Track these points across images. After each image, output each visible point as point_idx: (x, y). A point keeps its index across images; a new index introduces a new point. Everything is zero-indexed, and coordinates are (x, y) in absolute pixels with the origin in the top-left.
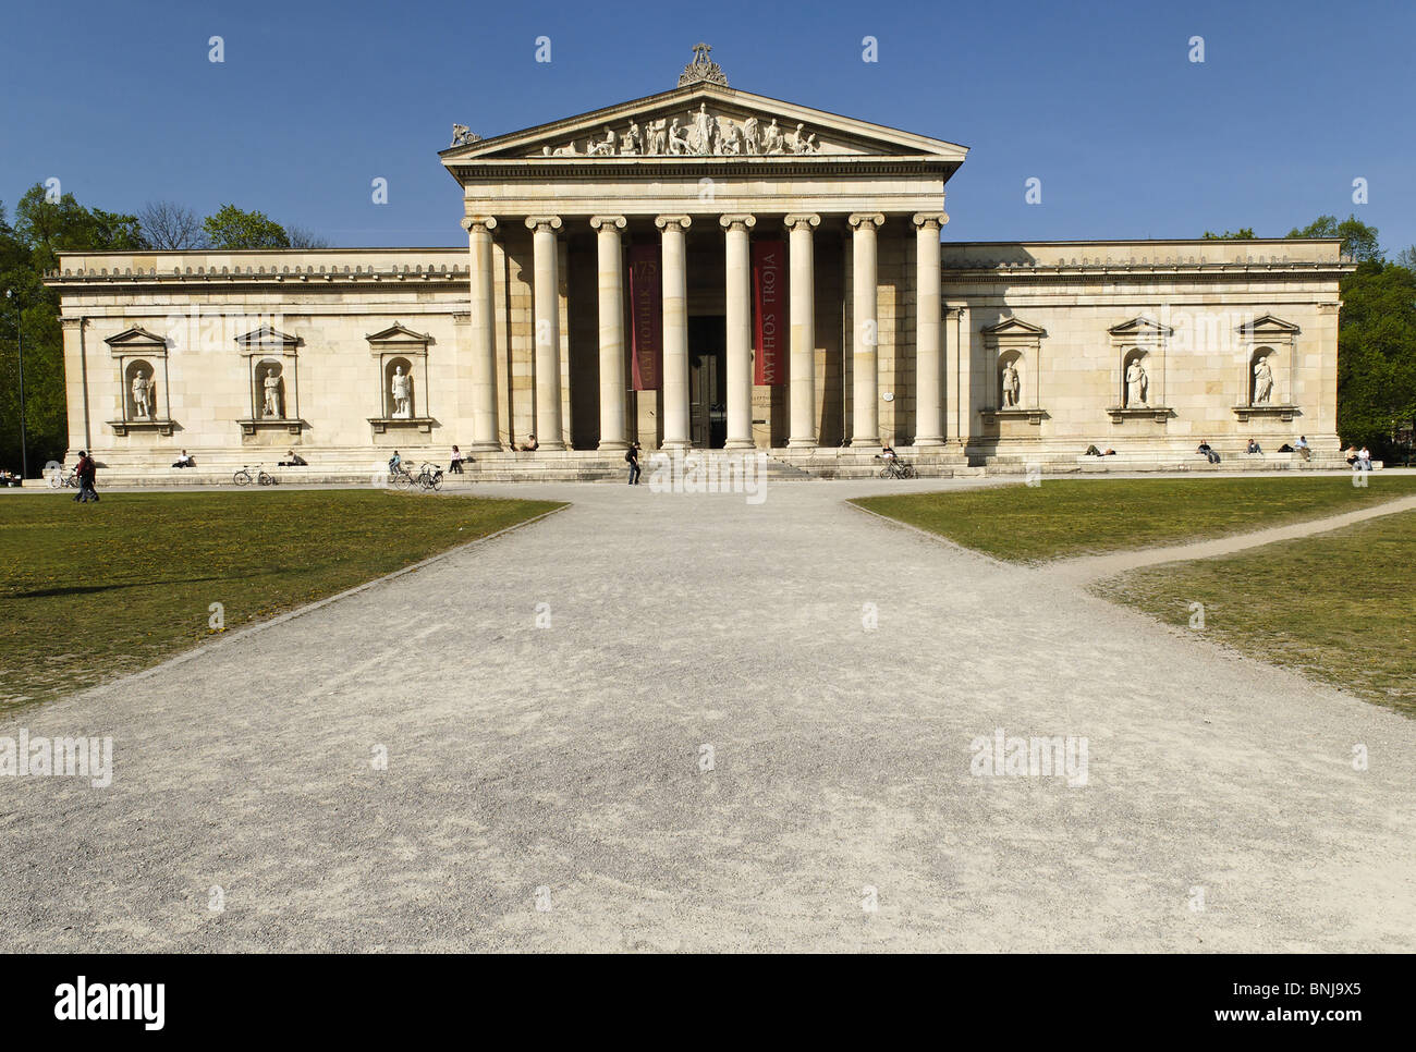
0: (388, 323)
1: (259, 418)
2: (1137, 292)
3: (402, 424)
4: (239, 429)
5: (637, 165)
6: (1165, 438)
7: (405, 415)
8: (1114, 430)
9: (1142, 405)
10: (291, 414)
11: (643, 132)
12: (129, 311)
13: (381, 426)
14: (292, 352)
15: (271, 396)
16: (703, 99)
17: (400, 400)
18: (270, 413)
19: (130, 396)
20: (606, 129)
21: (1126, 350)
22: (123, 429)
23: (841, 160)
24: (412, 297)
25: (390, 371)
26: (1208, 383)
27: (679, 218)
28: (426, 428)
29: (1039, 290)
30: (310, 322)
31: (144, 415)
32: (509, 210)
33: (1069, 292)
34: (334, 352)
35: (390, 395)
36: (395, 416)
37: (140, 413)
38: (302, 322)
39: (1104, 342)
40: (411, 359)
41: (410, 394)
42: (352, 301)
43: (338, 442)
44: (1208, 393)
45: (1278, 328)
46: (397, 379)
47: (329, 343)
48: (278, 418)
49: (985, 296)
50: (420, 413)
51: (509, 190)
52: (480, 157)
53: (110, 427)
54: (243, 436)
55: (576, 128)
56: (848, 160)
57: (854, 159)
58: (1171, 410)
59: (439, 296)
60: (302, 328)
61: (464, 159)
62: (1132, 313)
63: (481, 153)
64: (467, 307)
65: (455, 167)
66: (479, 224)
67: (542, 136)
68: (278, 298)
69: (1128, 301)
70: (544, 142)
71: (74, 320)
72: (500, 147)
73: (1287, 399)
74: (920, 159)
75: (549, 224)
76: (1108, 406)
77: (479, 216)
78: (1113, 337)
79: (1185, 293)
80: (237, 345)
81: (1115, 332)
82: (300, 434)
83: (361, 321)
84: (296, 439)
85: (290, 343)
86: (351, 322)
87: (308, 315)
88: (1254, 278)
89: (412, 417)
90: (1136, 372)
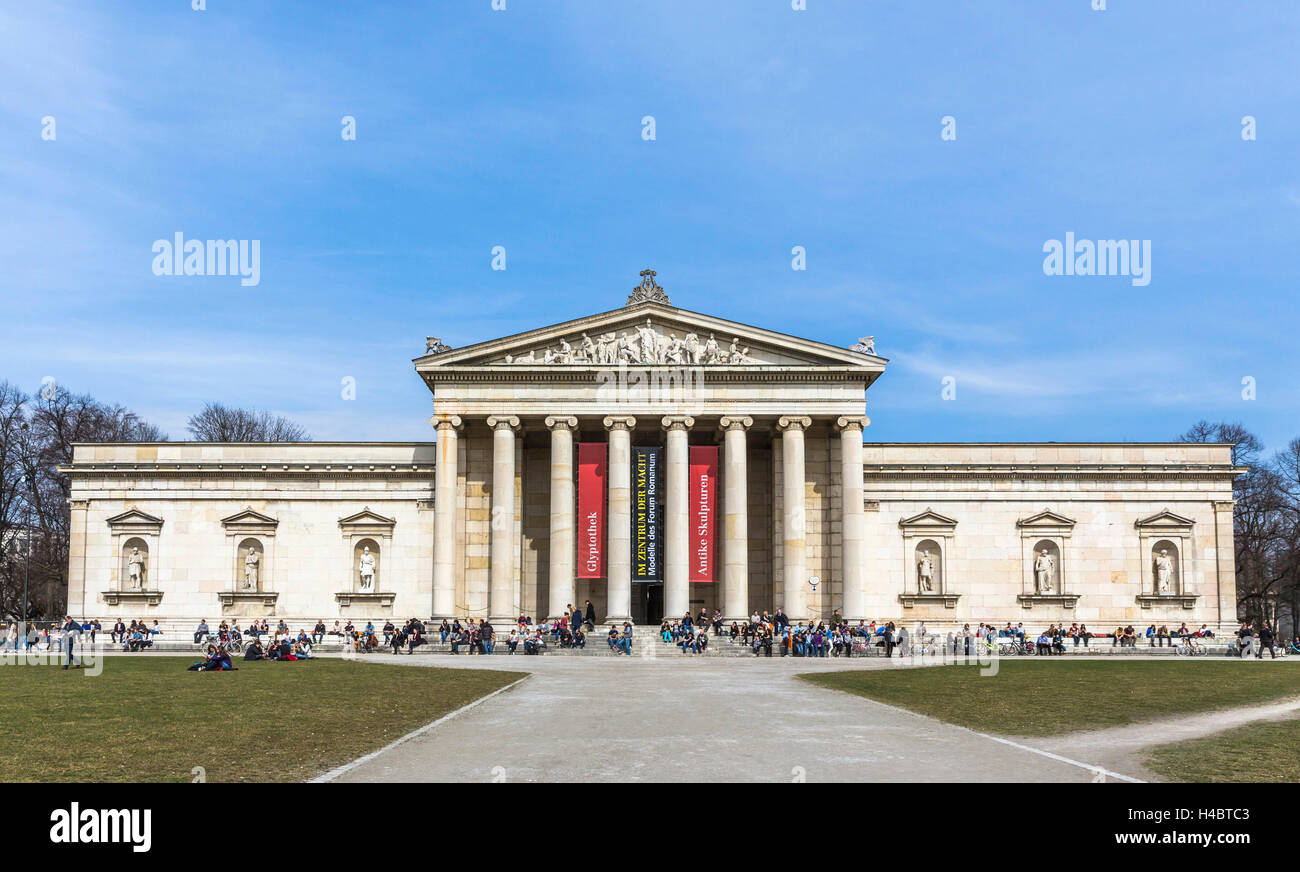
0: (359, 508)
2: (1042, 489)
3: (368, 598)
4: (219, 601)
5: (589, 372)
7: (370, 590)
9: (1052, 592)
10: (266, 588)
11: (595, 344)
12: (131, 495)
13: (346, 600)
14: (271, 533)
16: (649, 316)
17: (366, 577)
18: (249, 586)
19: (126, 568)
20: (563, 342)
21: (1035, 541)
22: (116, 599)
23: (772, 369)
24: (381, 485)
25: (359, 550)
26: (1113, 572)
27: (626, 418)
28: (387, 602)
29: (952, 485)
30: (289, 507)
31: (135, 586)
32: (473, 410)
33: (980, 488)
34: (309, 533)
35: (358, 572)
36: (361, 591)
38: (282, 506)
39: (1014, 534)
40: (378, 540)
41: (375, 573)
42: (329, 488)
43: (307, 614)
44: (1114, 581)
45: (1176, 523)
46: (366, 558)
47: (305, 525)
48: (255, 590)
49: (905, 491)
50: (384, 588)
51: (475, 392)
52: (449, 364)
53: (104, 597)
54: (224, 607)
55: (535, 340)
56: (779, 369)
57: (784, 369)
58: (1079, 596)
59: (406, 485)
60: (282, 511)
61: (435, 366)
62: (1039, 508)
63: (450, 360)
64: (428, 495)
65: (427, 373)
66: (446, 422)
67: (507, 347)
68: (262, 485)
69: (1036, 497)
70: (508, 352)
71: (81, 502)
72: (467, 356)
73: (1189, 589)
74: (844, 369)
75: (508, 422)
76: (1020, 593)
77: (445, 415)
78: (1021, 529)
79: (1088, 490)
80: (223, 527)
81: (1023, 524)
82: (274, 606)
83: (336, 506)
84: (270, 611)
85: (270, 524)
86: (326, 506)
87: (288, 500)
88: (1152, 477)
89: (375, 592)
90: (1045, 561)
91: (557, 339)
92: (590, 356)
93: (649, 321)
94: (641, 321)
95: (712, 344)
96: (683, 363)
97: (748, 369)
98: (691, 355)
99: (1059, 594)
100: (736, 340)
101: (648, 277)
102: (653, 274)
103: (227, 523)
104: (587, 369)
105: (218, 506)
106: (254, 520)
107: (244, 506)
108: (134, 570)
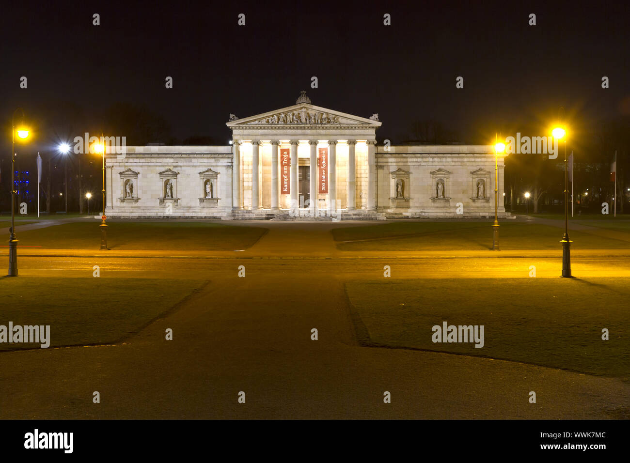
0: (206, 169)
1: (165, 198)
2: (439, 161)
3: (209, 200)
4: (158, 201)
6: (449, 207)
7: (210, 197)
8: (433, 204)
9: (442, 197)
10: (174, 196)
11: (286, 116)
12: (127, 164)
13: (202, 200)
14: (175, 177)
15: (168, 190)
16: (304, 107)
17: (208, 192)
18: (168, 196)
19: (126, 190)
21: (437, 179)
22: (123, 201)
24: (213, 161)
25: (206, 184)
26: (463, 190)
27: (296, 141)
28: (216, 201)
30: (181, 168)
31: (129, 196)
32: (246, 138)
33: (418, 161)
34: (189, 177)
35: (205, 191)
36: (207, 197)
37: (128, 195)
38: (179, 168)
39: (429, 176)
41: (212, 190)
42: (195, 162)
43: (189, 205)
44: (463, 193)
45: (484, 173)
46: (208, 186)
47: (187, 174)
48: (171, 197)
49: (392, 163)
51: (246, 133)
53: (119, 200)
54: (160, 203)
58: (450, 198)
59: (222, 160)
60: (179, 170)
61: (233, 124)
62: (438, 168)
63: (238, 123)
64: (230, 164)
65: (230, 126)
66: (236, 142)
68: (172, 160)
69: (437, 164)
70: (256, 120)
71: (110, 167)
72: (243, 121)
73: (488, 195)
75: (257, 142)
76: (431, 197)
77: (236, 140)
78: (432, 175)
79: (455, 162)
80: (159, 175)
81: (432, 173)
82: (177, 202)
83: (197, 168)
84: (176, 204)
85: (176, 174)
86: (194, 168)
87: (181, 166)
88: (477, 157)
89: (212, 197)
90: (440, 186)
92: (284, 120)
93: (303, 109)
94: (301, 108)
95: (324, 116)
96: (315, 123)
98: (317, 120)
103: (161, 173)
104: (283, 125)
105: (158, 168)
106: (170, 173)
107: (167, 168)
108: (128, 190)
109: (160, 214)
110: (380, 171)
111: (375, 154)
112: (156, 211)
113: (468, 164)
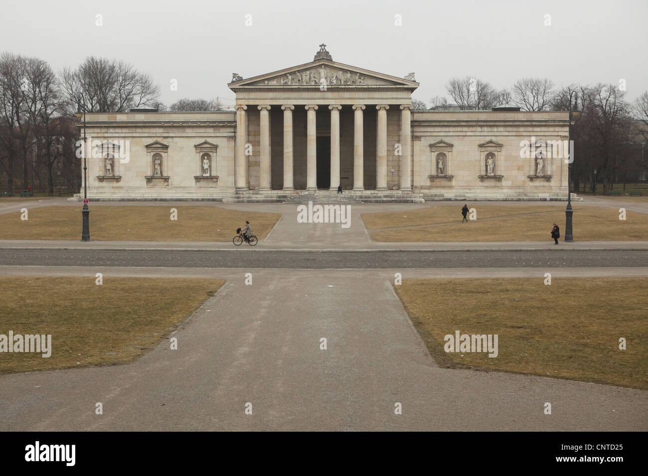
0: (202, 140)
2: (489, 130)
3: (207, 178)
4: (145, 180)
5: (299, 88)
6: (501, 187)
7: (208, 175)
8: (481, 184)
9: (492, 174)
11: (301, 76)
12: (106, 135)
13: (199, 179)
14: (166, 151)
15: (157, 167)
16: (323, 64)
17: (206, 169)
18: (157, 173)
19: (105, 166)
20: (288, 75)
21: (486, 153)
22: (101, 179)
23: (373, 87)
24: (212, 130)
25: (203, 158)
26: (518, 166)
27: (314, 106)
28: (215, 180)
29: (451, 129)
30: (173, 140)
31: (110, 174)
32: (252, 103)
33: (463, 131)
34: (182, 151)
35: (203, 167)
36: (204, 175)
37: (108, 173)
38: (170, 140)
39: (477, 150)
40: (211, 154)
41: (210, 167)
42: (189, 132)
43: (182, 185)
44: (518, 170)
46: (206, 161)
47: (180, 147)
48: (160, 175)
49: (431, 132)
50: (214, 174)
51: (253, 95)
52: (242, 85)
53: (97, 179)
54: (147, 182)
55: (277, 75)
56: (375, 87)
57: (378, 87)
58: (503, 176)
59: (222, 130)
60: (170, 142)
61: (236, 86)
62: (488, 139)
63: (242, 84)
64: (233, 134)
65: (233, 88)
66: (241, 108)
67: (266, 78)
68: (161, 130)
69: (487, 135)
70: (266, 79)
72: (249, 82)
73: (549, 173)
74: (402, 86)
75: (266, 108)
76: (479, 174)
77: (241, 105)
78: (480, 148)
79: (508, 132)
80: (146, 148)
81: (481, 146)
82: (168, 182)
83: (192, 139)
84: (166, 184)
85: (165, 147)
86: (189, 139)
87: (172, 137)
88: (535, 126)
89: (210, 176)
90: (490, 161)
91: (286, 74)
92: (299, 80)
93: (323, 66)
94: (320, 66)
95: (349, 75)
96: (337, 84)
97: (363, 87)
98: (340, 80)
99: (495, 175)
100: (358, 74)
101: (323, 47)
102: (325, 46)
103: (147, 147)
104: (298, 87)
105: (144, 139)
106: (159, 146)
107: (155, 140)
108: (109, 167)
109: (147, 195)
110: (417, 143)
111: (411, 121)
112: (143, 191)
113: (524, 134)
